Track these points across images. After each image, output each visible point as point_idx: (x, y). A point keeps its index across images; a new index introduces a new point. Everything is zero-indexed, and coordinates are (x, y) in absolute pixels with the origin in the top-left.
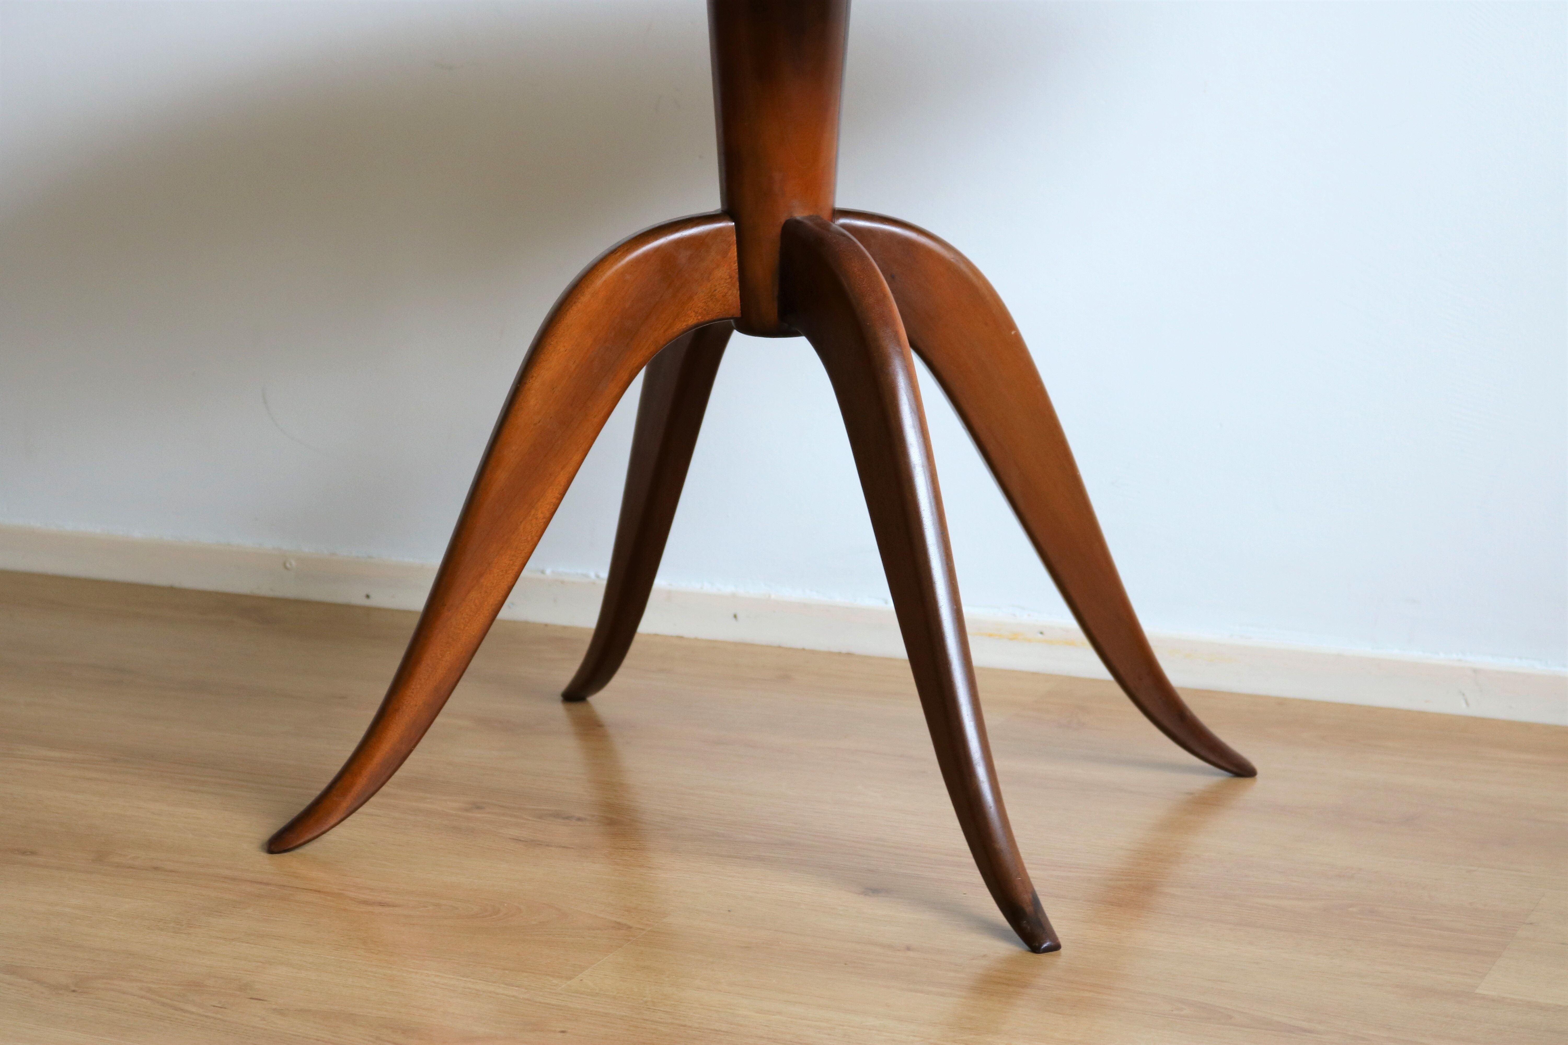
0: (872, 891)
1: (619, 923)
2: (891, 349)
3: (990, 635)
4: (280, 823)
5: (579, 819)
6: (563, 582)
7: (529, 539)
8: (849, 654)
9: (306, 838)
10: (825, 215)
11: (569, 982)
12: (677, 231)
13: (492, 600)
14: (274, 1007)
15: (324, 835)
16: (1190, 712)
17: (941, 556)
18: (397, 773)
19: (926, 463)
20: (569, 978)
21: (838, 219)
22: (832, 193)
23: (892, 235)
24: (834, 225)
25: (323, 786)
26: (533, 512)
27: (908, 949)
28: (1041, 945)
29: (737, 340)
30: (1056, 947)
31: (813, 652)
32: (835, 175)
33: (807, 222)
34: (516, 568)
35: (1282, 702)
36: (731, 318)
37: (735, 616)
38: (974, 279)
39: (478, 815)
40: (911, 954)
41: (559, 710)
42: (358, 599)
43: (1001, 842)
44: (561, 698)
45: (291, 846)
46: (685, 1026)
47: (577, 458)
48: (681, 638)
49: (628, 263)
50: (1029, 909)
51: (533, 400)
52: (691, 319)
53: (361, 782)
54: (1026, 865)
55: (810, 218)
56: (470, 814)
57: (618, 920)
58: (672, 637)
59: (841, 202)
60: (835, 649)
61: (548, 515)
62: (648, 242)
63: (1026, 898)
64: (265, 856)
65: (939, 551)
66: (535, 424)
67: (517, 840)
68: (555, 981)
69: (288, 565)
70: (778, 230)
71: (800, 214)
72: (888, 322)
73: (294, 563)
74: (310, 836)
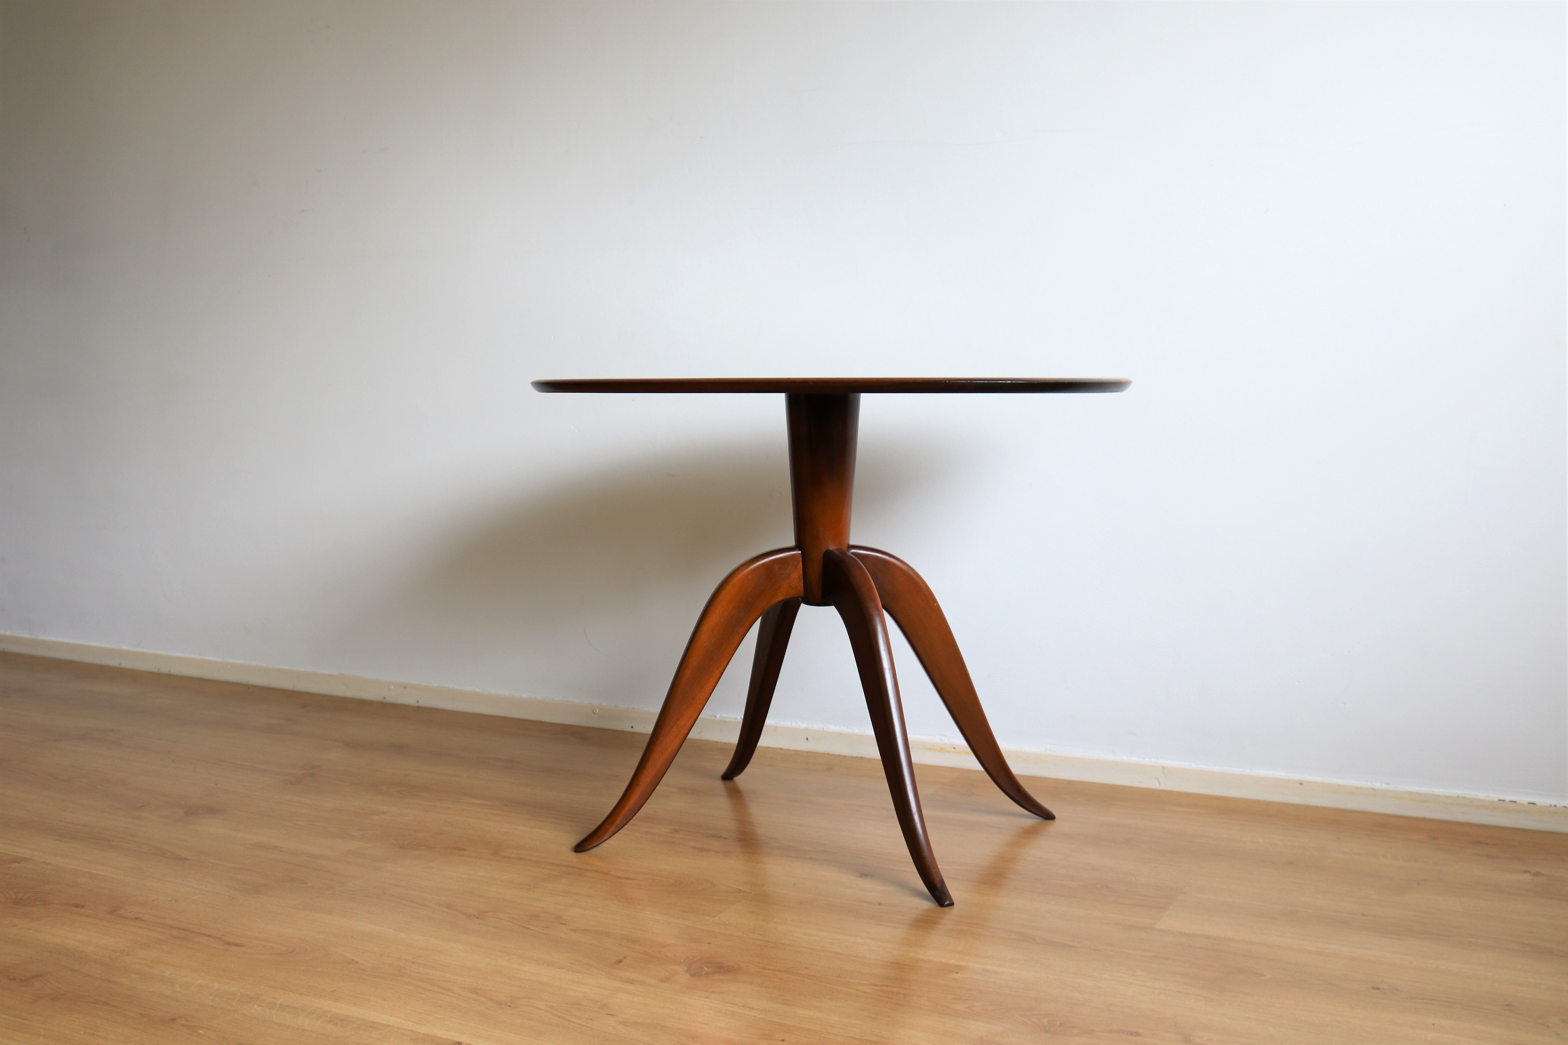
0: (864, 875)
1: (740, 890)
2: (874, 613)
3: (930, 749)
4: (582, 837)
5: (725, 838)
6: (725, 721)
7: (701, 702)
8: (861, 758)
9: (593, 846)
10: (844, 548)
11: (714, 919)
12: (771, 556)
13: (684, 732)
14: (571, 928)
15: (602, 844)
16: (1023, 788)
17: (897, 713)
18: (637, 814)
19: (890, 668)
20: (714, 916)
21: (851, 550)
22: (848, 537)
23: (877, 557)
24: (848, 553)
25: (603, 820)
26: (703, 690)
27: (880, 904)
28: (945, 903)
29: (804, 609)
30: (952, 904)
31: (844, 756)
32: (849, 529)
33: (836, 552)
34: (695, 717)
35: (1070, 783)
36: (799, 597)
37: (807, 739)
38: (917, 579)
39: (677, 835)
40: (881, 907)
41: (719, 784)
42: (628, 729)
43: (926, 853)
44: (720, 778)
45: (586, 849)
46: (768, 941)
47: (725, 664)
48: (781, 749)
49: (750, 571)
50: (939, 885)
51: (704, 636)
52: (780, 597)
53: (620, 819)
54: (938, 863)
55: (837, 549)
56: (672, 835)
57: (740, 888)
58: (777, 748)
59: (852, 542)
60: (855, 755)
61: (710, 691)
62: (760, 561)
63: (937, 880)
64: (574, 854)
65: (897, 710)
66: (705, 647)
67: (694, 848)
68: (707, 918)
69: (595, 712)
70: (822, 555)
71: (832, 548)
72: (874, 600)
73: (597, 711)
74: (594, 845)
